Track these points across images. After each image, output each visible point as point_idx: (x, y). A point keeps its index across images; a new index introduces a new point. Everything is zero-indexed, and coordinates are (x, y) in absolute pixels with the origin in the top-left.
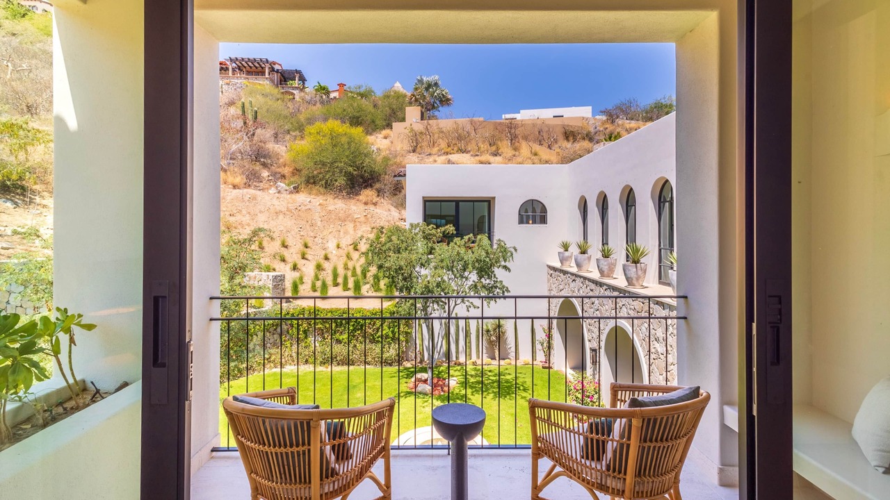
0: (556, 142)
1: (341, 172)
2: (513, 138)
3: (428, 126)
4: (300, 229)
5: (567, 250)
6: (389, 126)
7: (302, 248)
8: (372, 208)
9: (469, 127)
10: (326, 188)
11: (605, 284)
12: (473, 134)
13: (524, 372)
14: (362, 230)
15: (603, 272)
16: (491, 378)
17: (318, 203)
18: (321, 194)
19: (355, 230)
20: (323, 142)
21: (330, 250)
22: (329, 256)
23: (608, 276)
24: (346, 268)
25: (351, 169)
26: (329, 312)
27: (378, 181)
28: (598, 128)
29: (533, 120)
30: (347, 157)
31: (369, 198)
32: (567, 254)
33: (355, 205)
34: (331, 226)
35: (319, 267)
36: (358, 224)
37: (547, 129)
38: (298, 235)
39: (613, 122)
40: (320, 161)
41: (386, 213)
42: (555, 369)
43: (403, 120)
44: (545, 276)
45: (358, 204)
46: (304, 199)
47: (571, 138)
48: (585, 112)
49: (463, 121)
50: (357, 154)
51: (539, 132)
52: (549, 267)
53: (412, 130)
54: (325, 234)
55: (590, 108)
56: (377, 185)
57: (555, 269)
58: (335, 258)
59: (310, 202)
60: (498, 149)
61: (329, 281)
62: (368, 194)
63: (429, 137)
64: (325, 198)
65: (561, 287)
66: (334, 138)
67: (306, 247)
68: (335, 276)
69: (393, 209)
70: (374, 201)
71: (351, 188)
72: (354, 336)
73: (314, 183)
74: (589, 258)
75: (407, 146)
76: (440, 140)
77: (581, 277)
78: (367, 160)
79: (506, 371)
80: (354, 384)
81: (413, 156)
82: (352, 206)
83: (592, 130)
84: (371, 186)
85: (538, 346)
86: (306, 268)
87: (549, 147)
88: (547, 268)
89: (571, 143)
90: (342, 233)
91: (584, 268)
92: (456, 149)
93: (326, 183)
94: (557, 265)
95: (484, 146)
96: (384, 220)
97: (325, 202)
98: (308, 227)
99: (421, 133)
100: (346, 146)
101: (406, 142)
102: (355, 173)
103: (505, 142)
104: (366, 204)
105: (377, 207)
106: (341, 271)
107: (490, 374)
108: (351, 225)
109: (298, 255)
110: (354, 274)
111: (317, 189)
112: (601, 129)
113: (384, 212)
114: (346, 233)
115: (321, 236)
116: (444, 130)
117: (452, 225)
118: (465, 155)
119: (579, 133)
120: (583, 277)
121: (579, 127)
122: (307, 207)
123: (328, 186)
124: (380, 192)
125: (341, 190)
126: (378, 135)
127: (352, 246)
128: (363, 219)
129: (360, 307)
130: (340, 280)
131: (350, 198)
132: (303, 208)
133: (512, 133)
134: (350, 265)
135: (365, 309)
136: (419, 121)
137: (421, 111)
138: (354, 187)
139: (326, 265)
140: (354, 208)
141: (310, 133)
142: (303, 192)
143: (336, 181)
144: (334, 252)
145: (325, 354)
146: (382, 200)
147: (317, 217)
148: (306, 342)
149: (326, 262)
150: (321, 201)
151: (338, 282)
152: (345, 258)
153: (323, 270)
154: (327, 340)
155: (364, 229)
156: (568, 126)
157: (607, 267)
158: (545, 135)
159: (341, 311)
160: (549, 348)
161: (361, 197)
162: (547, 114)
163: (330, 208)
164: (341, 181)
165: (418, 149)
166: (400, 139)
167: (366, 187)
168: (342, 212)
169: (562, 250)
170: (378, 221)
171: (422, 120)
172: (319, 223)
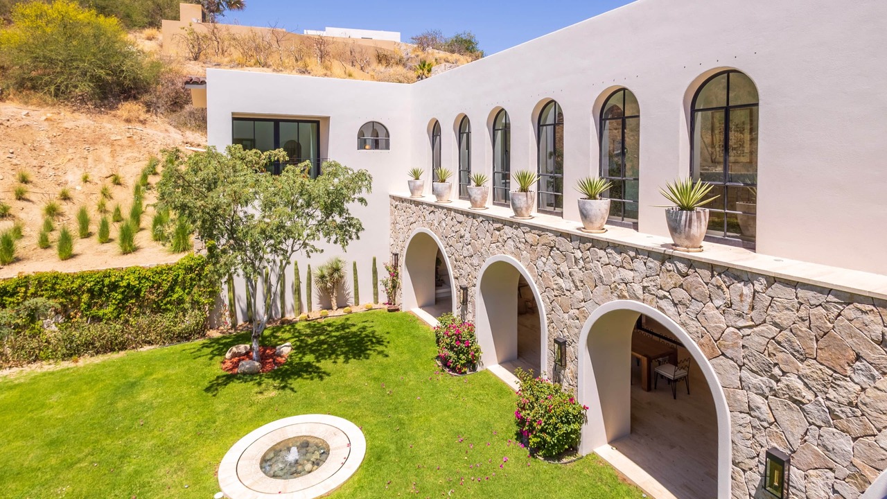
0: (369, 65)
1: (84, 74)
2: (323, 56)
3: (215, 30)
4: (11, 155)
5: (417, 179)
6: (154, 24)
7: (18, 185)
8: (139, 127)
9: (269, 37)
10: (56, 96)
11: (479, 216)
12: (275, 45)
13: (370, 319)
14: (125, 156)
15: (476, 201)
16: (333, 334)
17: (44, 118)
18: (47, 104)
19: (113, 157)
20: (48, 30)
21: (70, 185)
22: (71, 194)
23: (481, 207)
24: (102, 209)
25: (102, 73)
26: (78, 278)
27: (146, 92)
28: (409, 54)
29: (344, 39)
30: (94, 55)
31: (134, 114)
32: (418, 182)
33: (110, 122)
34: (70, 151)
35: (52, 211)
36: (118, 149)
37: (360, 50)
38: (8, 164)
39: (424, 50)
40: (45, 57)
41: (162, 135)
42: (403, 310)
43: (177, 18)
44: (388, 208)
45: (116, 121)
46: (15, 110)
47: (384, 62)
48: (395, 36)
49: (263, 31)
50: (110, 54)
51: (351, 52)
52: (394, 198)
53: (193, 32)
54: (60, 162)
55: (399, 34)
56: (146, 97)
57: (402, 200)
58: (82, 196)
59: (27, 115)
60: (306, 66)
61: (74, 228)
62: (128, 108)
63: (216, 43)
64: (55, 110)
65: (412, 220)
66: (68, 28)
67: (24, 180)
68: (84, 221)
69: (171, 129)
70: (141, 118)
71: (102, 99)
72: (124, 308)
73: (34, 88)
74: (450, 187)
75: (186, 52)
76: (232, 48)
77: (443, 208)
78: (128, 63)
79: (349, 322)
80: (132, 380)
81: (195, 65)
82: (105, 124)
83: (404, 55)
84: (135, 98)
85: (381, 287)
86: (27, 213)
87: (362, 69)
88: (389, 198)
89: (384, 67)
90: (90, 160)
91: (445, 198)
92: (253, 61)
93: (58, 88)
94: (406, 194)
95: (289, 61)
96: (159, 143)
97: (56, 117)
98: (26, 151)
99: (205, 36)
100: (91, 41)
101: (184, 45)
102: (109, 78)
103: (313, 59)
104: (128, 121)
105: (147, 126)
106: (95, 217)
107: (330, 329)
108: (107, 150)
109: (9, 194)
110: (118, 218)
111: (41, 98)
112: (413, 56)
113: (159, 133)
114: (98, 160)
115: (53, 165)
116: (237, 36)
117: (282, 149)
118: (265, 69)
119: (392, 58)
120: (446, 208)
121: (392, 51)
122: (22, 123)
123: (61, 94)
124: (149, 107)
125: (83, 101)
126: (138, 34)
127: (111, 179)
128: (125, 142)
129: (134, 265)
130: (94, 228)
131: (100, 112)
132: (15, 124)
133: (323, 50)
134: (110, 205)
135: (144, 268)
136: (200, 21)
137: (203, 12)
138: (106, 98)
139: (65, 207)
140: (109, 126)
141: (23, 15)
142: (12, 100)
143: (76, 87)
144: (78, 188)
145: (72, 342)
146: (154, 117)
147: (43, 139)
148: (34, 328)
149: (63, 202)
150: (49, 115)
151: (89, 231)
152: (100, 196)
153: (61, 214)
154: (74, 320)
155: (129, 155)
156: (381, 49)
157: (480, 196)
158: (357, 56)
159: (101, 274)
160: (394, 287)
161: (119, 113)
162: (357, 34)
163: (66, 125)
164: (85, 88)
165: (202, 57)
166: (174, 41)
167: (126, 99)
168: (89, 131)
169: (412, 179)
170: (151, 145)
171: (203, 21)
172: (47, 147)
